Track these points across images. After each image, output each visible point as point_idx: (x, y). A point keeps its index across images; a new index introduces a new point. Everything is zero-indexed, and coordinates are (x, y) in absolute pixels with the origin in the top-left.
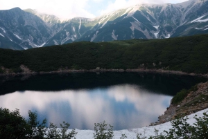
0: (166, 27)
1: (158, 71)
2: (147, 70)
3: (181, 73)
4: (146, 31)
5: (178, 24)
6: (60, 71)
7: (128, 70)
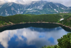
0: (21, 10)
1: (42, 22)
2: (40, 22)
3: (48, 23)
4: (16, 11)
5: (24, 10)
6: (21, 23)
7: (36, 22)
